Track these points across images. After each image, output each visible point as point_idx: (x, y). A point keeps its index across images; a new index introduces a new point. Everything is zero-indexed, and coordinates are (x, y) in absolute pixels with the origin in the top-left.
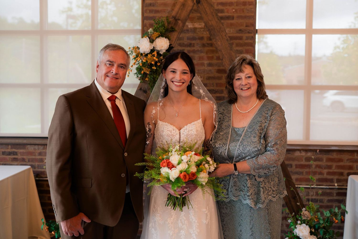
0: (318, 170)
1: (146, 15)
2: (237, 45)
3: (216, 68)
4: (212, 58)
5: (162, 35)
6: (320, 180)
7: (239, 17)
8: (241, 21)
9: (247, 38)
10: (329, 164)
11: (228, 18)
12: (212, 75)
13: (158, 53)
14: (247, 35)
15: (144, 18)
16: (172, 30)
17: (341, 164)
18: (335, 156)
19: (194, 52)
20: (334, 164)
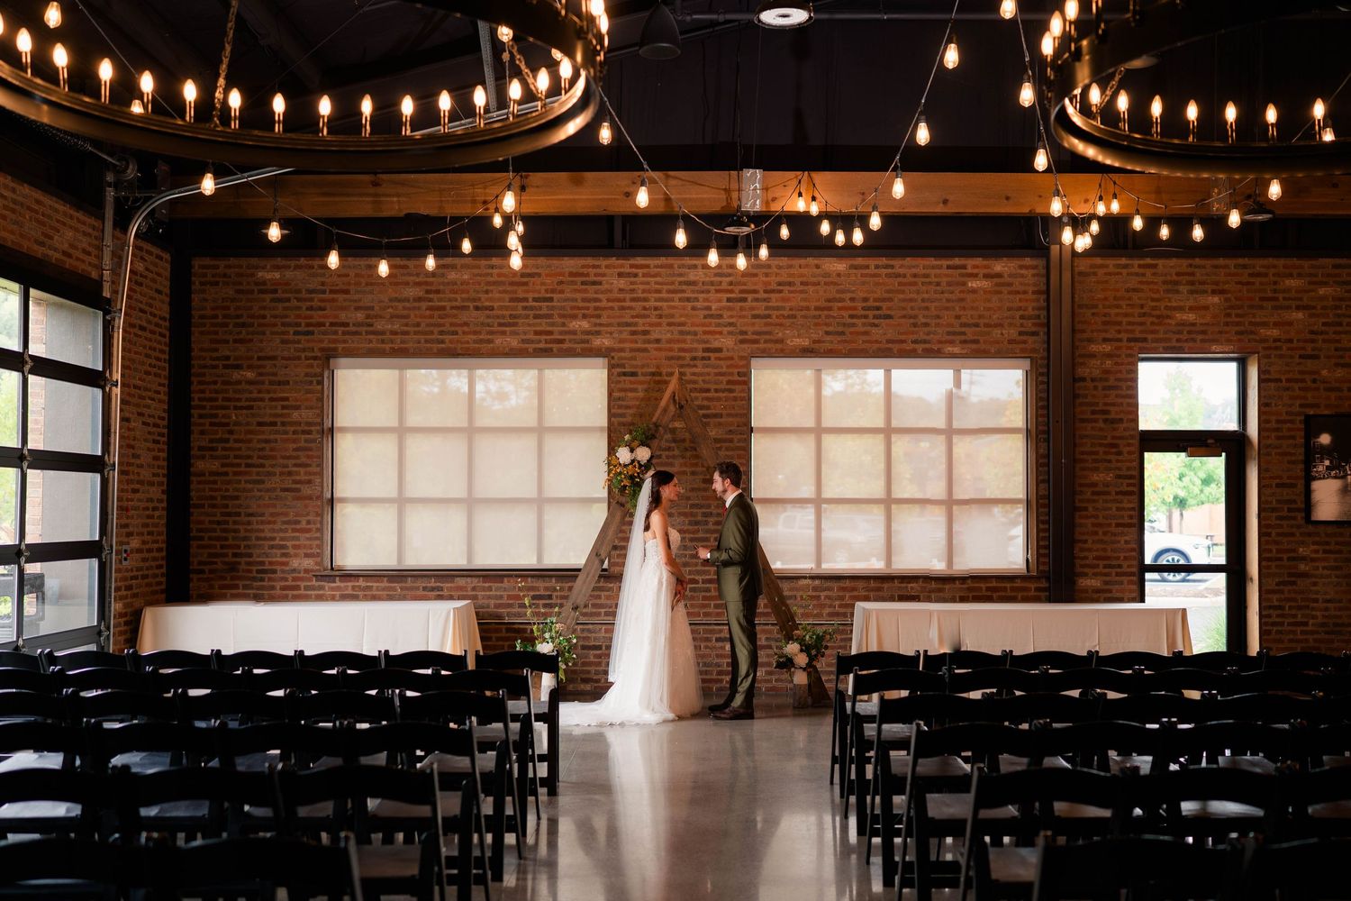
0: (828, 602)
1: (613, 411)
2: (727, 449)
3: (701, 477)
4: (696, 465)
5: (643, 444)
6: (831, 615)
7: (729, 415)
8: (731, 419)
9: (739, 441)
10: (841, 594)
11: (715, 416)
12: (696, 486)
13: (639, 462)
14: (739, 436)
15: (611, 415)
16: (653, 437)
17: (855, 593)
18: (848, 584)
19: (674, 457)
20: (848, 595)
